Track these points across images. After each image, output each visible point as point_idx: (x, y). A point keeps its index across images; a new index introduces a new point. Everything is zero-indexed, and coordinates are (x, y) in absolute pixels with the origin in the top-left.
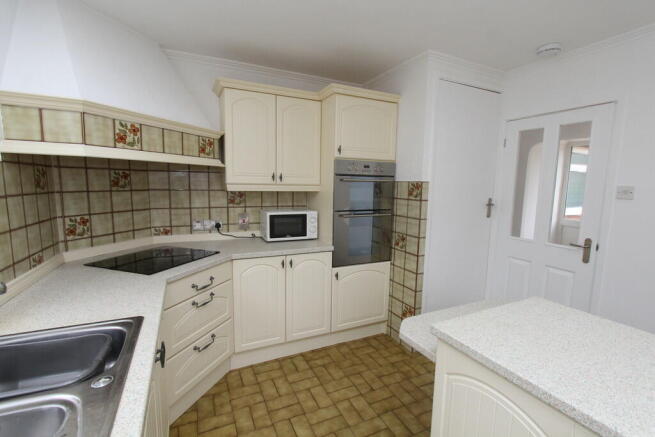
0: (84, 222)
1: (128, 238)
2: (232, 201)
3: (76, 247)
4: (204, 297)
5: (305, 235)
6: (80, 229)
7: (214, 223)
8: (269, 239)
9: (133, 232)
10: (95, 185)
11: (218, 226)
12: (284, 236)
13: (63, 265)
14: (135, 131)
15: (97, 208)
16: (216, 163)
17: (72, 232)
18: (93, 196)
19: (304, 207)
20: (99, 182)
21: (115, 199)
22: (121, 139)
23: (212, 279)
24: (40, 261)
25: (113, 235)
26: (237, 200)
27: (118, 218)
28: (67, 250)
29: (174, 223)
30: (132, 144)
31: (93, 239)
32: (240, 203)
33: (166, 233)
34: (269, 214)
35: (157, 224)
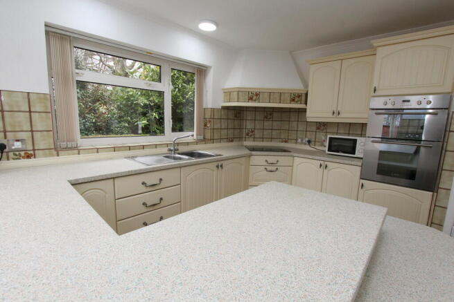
0: (252, 132)
1: (268, 141)
2: (318, 128)
3: (248, 140)
4: (273, 168)
5: (354, 154)
6: (250, 134)
7: (307, 139)
8: (327, 152)
9: (271, 139)
10: (258, 118)
11: (309, 142)
12: (338, 152)
13: (242, 146)
14: (257, 95)
15: (258, 127)
16: (302, 106)
17: (248, 134)
18: (257, 122)
19: (357, 135)
20: (260, 116)
21: (265, 124)
22: (251, 99)
23: (278, 161)
24: (232, 141)
25: (262, 139)
26: (322, 128)
27: (265, 132)
28: (245, 140)
29: (290, 137)
30: (255, 100)
31: (255, 139)
32: (323, 130)
33: (286, 142)
34: (329, 136)
35: (283, 137)
